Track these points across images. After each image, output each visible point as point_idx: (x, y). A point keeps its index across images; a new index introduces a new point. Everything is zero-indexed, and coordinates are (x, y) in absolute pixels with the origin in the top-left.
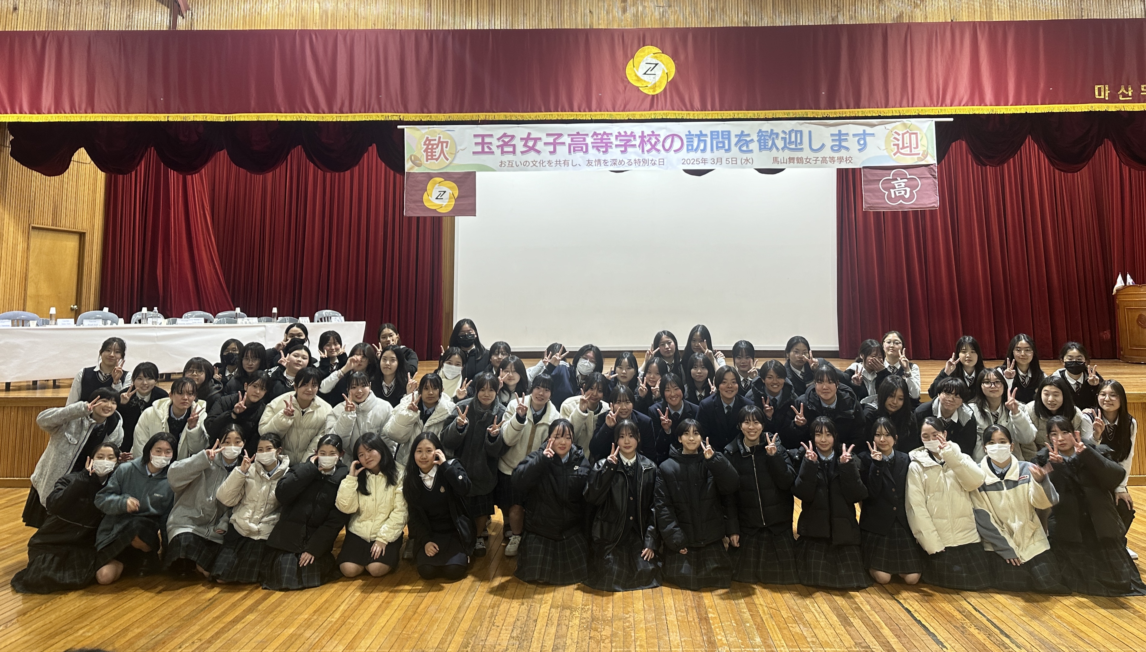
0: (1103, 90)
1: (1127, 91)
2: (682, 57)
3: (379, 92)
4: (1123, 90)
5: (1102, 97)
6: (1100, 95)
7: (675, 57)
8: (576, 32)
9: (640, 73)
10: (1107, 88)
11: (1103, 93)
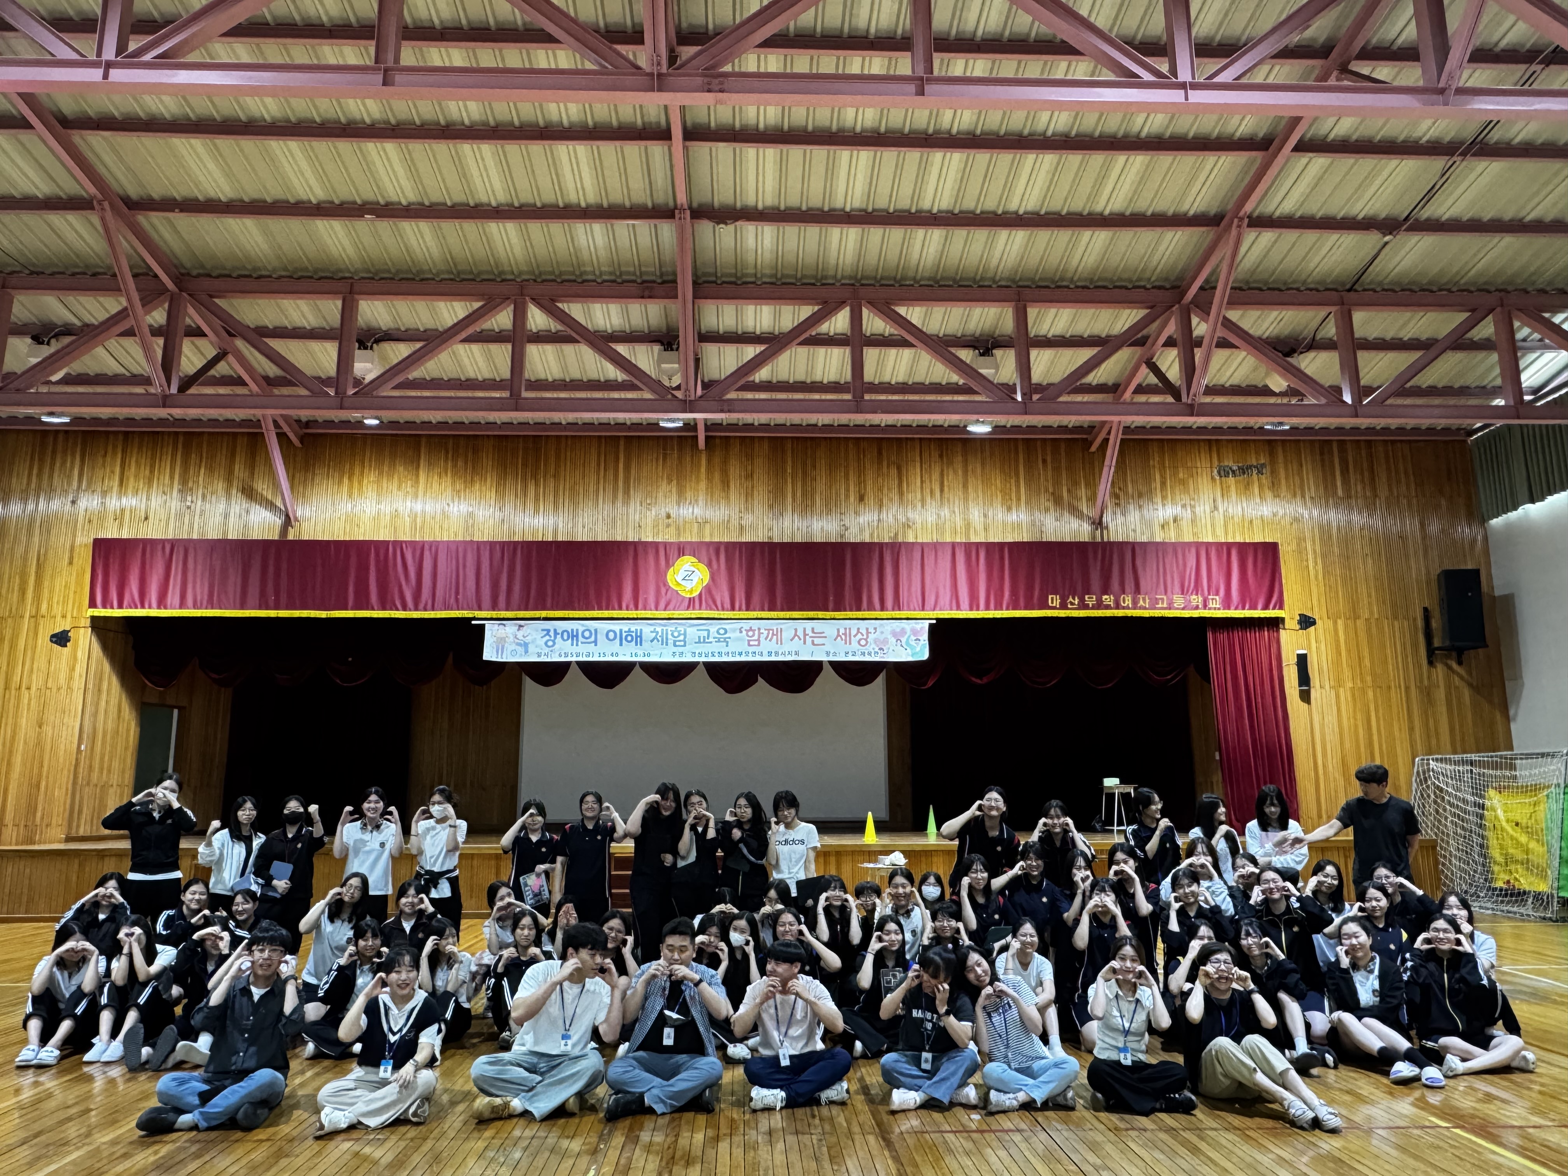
0: (1055, 599)
1: (1074, 600)
2: (715, 566)
3: (457, 593)
4: (1071, 599)
5: (1054, 605)
6: (1052, 603)
7: (709, 565)
8: (625, 544)
9: (679, 579)
10: (1058, 598)
11: (1055, 602)
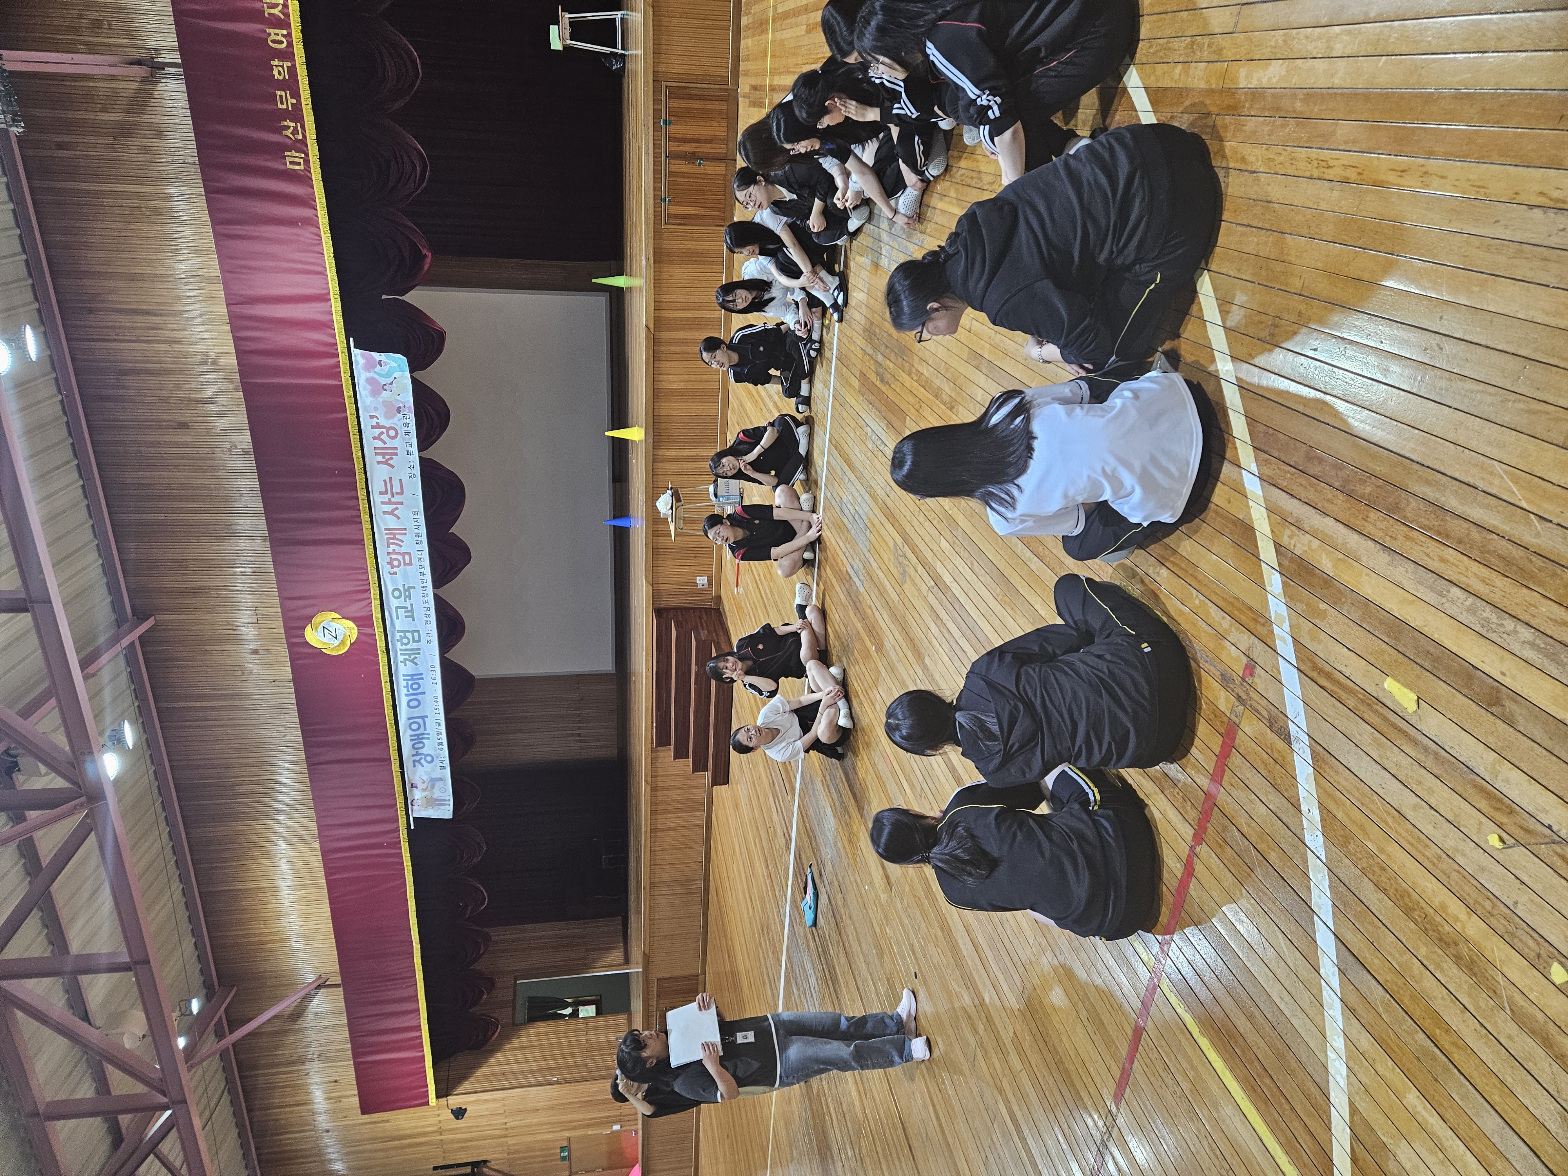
0: (292, 159)
1: (289, 127)
4: (288, 133)
5: (301, 161)
6: (299, 164)
7: (314, 612)
9: (336, 643)
10: (289, 154)
11: (297, 160)
